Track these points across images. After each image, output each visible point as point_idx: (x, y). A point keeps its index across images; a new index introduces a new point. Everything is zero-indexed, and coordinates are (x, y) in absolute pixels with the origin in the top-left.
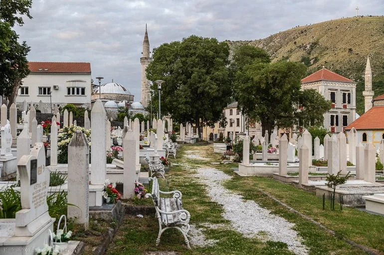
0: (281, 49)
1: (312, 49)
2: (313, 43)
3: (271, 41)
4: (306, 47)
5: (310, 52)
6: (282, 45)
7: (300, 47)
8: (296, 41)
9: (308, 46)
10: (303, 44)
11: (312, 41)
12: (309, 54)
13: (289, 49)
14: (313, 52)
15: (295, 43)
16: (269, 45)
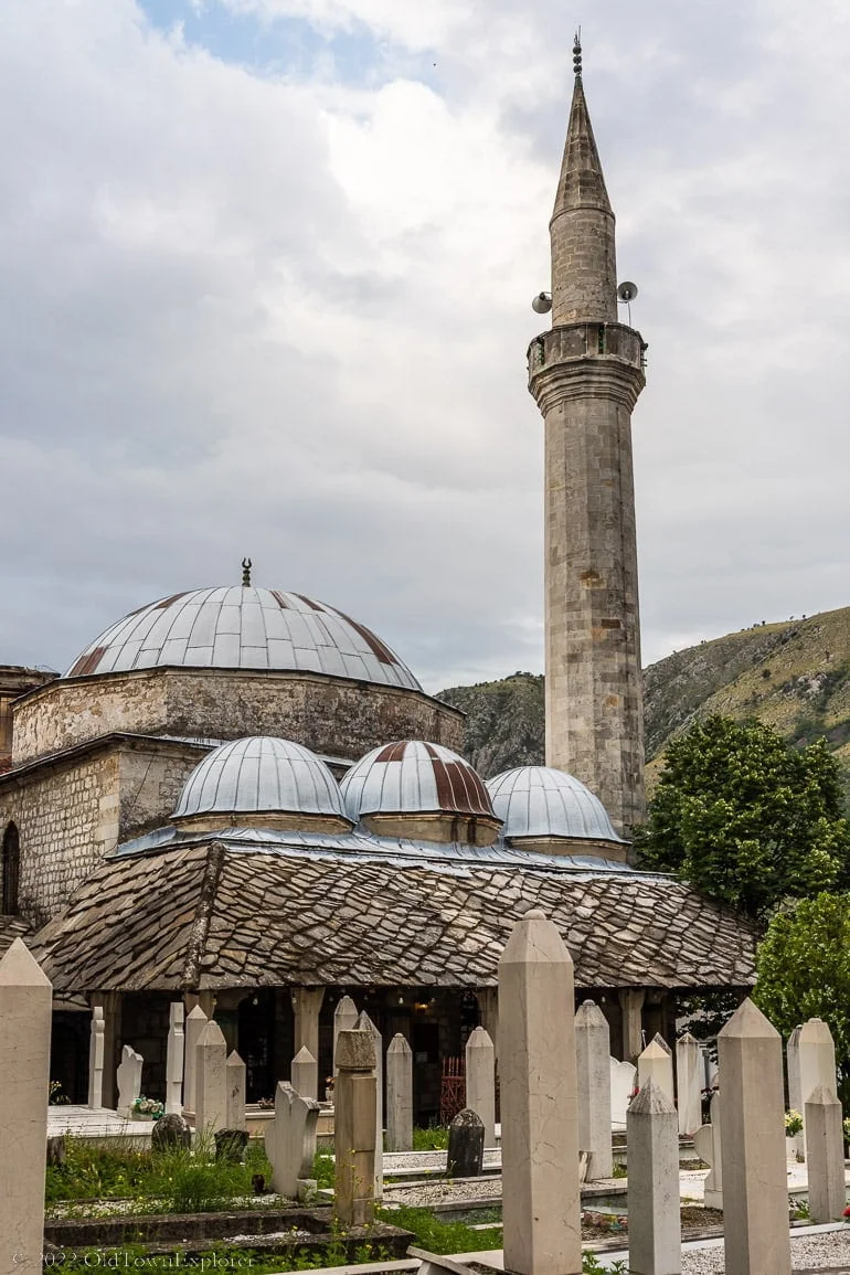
0: (713, 698)
1: (829, 694)
2: (829, 675)
3: (676, 671)
4: (809, 687)
5: (824, 703)
6: (714, 685)
7: (786, 688)
8: (766, 667)
9: (815, 685)
10: (795, 678)
11: (825, 666)
12: (822, 710)
13: (749, 696)
14: (832, 703)
15: (766, 674)
16: (671, 683)
